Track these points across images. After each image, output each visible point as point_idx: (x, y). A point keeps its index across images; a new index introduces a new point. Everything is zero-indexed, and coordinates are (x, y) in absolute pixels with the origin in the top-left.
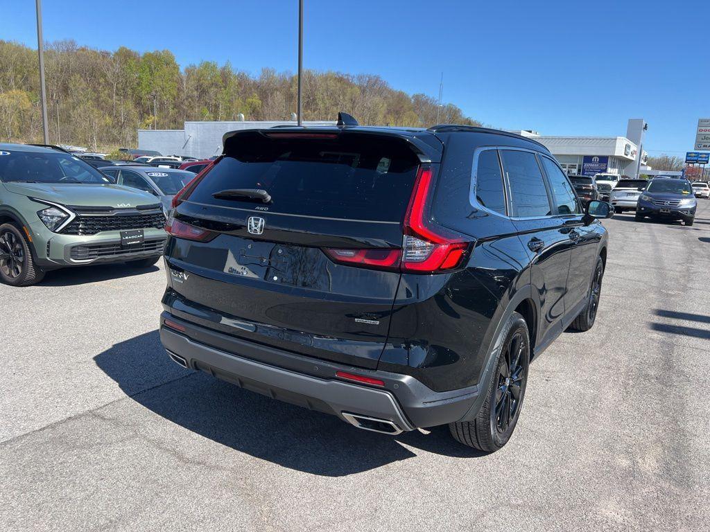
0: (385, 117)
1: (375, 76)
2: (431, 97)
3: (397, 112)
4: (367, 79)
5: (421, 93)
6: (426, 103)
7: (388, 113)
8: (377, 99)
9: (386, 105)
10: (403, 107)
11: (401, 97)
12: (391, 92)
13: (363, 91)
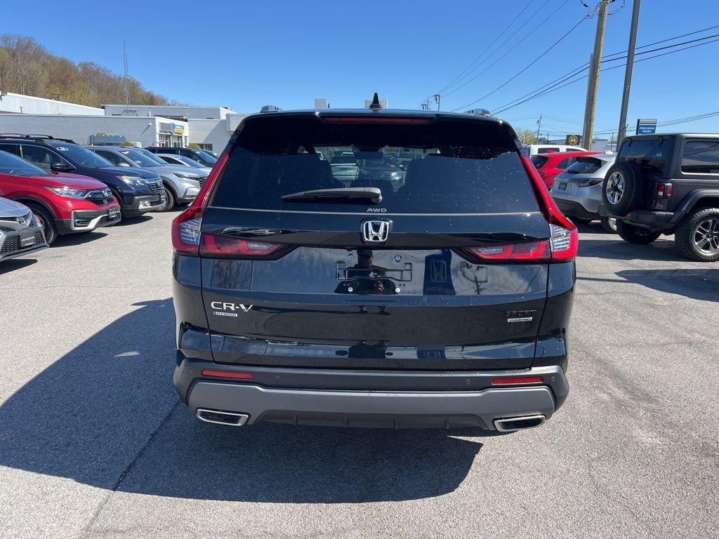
0: (47, 86)
1: (25, 39)
2: (102, 67)
3: (63, 82)
4: (16, 40)
5: (90, 61)
6: (97, 73)
7: (51, 83)
8: (34, 66)
9: (47, 74)
10: (69, 76)
11: (64, 64)
12: (50, 57)
13: (14, 55)
